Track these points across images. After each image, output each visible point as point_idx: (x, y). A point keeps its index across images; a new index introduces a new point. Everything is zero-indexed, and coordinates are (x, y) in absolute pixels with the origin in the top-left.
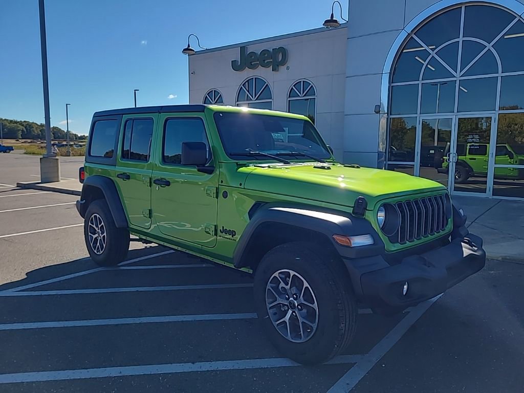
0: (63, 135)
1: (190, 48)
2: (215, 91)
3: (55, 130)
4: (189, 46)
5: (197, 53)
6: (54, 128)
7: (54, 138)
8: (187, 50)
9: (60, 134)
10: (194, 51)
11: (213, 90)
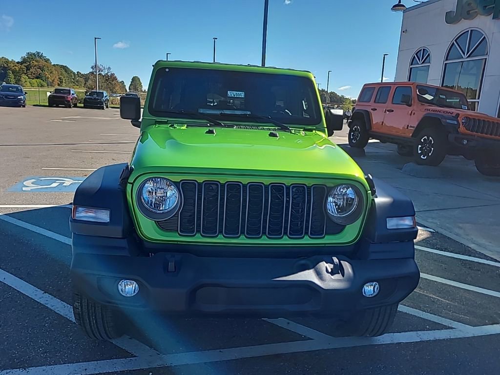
0: (338, 99)
1: (401, 4)
2: (424, 50)
3: (332, 95)
4: (400, 2)
5: (408, 10)
6: (332, 93)
7: (331, 102)
8: (398, 6)
9: (336, 98)
10: (404, 6)
11: (422, 49)
